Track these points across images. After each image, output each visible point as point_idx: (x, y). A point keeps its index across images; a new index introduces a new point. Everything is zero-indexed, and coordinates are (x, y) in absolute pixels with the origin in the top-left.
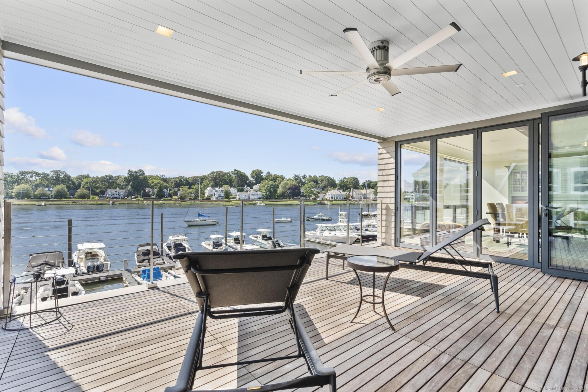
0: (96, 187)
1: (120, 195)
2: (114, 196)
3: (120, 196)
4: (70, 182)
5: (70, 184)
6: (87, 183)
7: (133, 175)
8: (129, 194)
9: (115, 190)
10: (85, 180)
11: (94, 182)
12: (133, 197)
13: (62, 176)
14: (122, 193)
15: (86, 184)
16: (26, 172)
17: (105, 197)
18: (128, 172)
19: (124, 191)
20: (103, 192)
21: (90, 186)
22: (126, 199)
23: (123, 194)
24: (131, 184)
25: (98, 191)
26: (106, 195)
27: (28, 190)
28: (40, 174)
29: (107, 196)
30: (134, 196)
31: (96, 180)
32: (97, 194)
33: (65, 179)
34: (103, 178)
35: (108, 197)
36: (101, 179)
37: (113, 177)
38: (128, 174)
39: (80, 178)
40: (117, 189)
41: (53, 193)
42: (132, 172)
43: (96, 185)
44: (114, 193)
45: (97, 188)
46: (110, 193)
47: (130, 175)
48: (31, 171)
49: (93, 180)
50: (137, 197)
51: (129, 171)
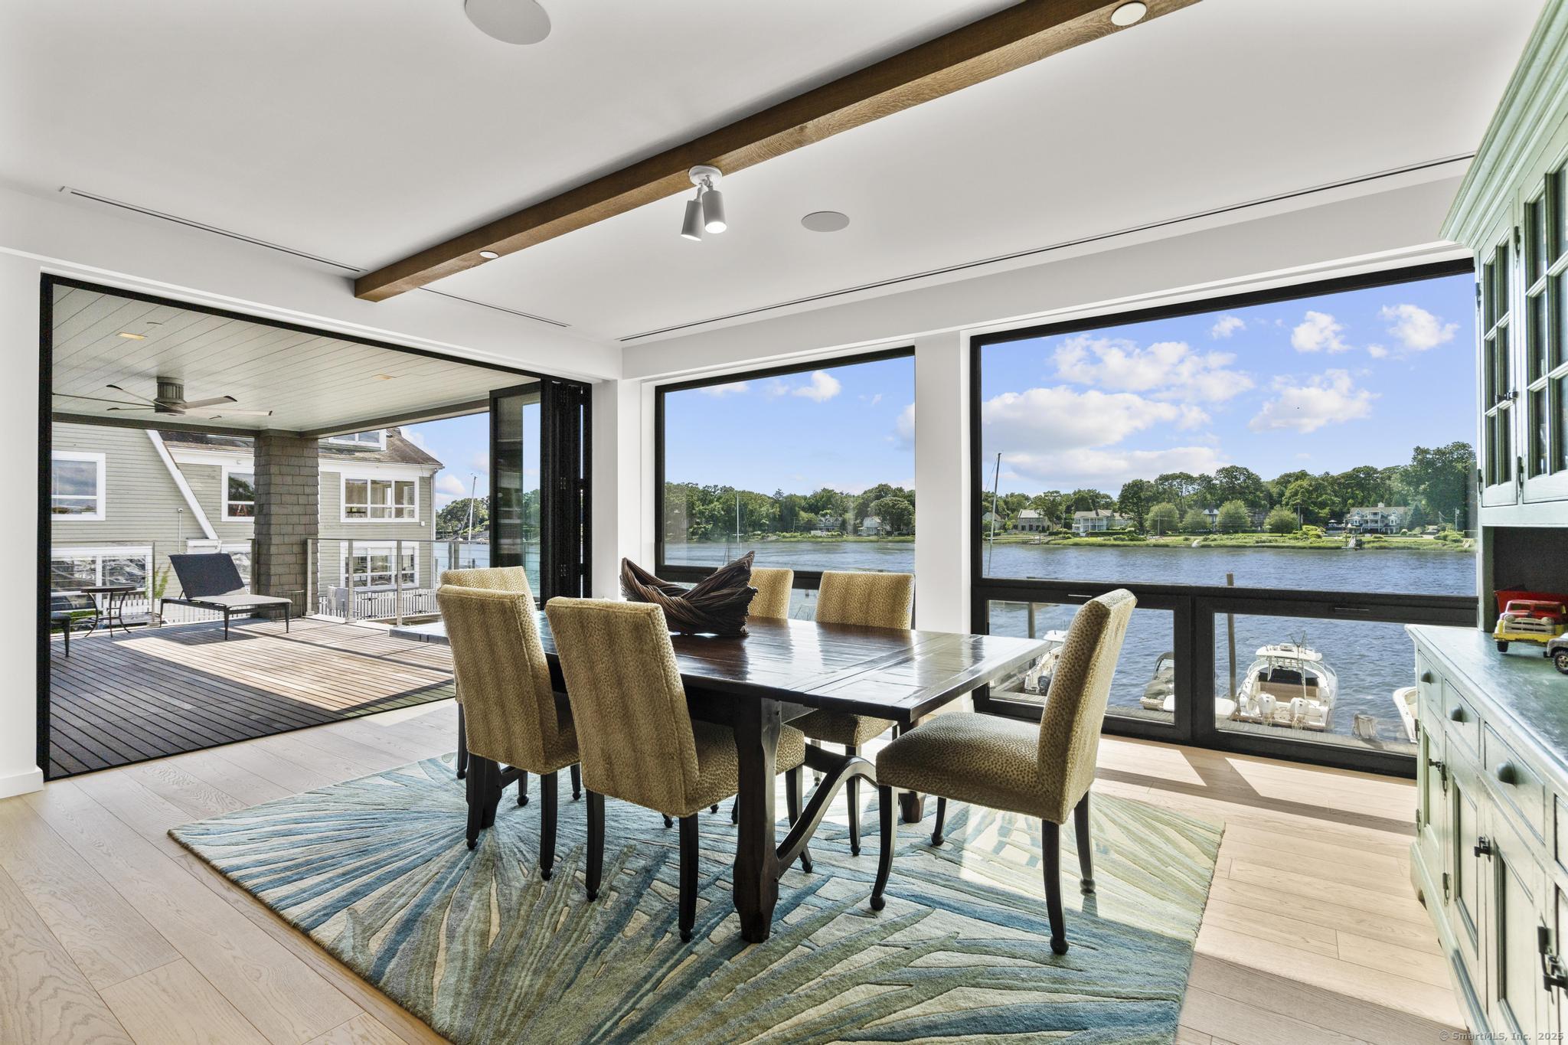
0: (1320, 503)
1: (1386, 522)
2: (1370, 525)
3: (1387, 525)
4: (1258, 493)
5: (1259, 497)
6: (1296, 494)
7: (1430, 463)
8: (1419, 521)
9: (1374, 510)
10: (1292, 487)
11: (1316, 489)
12: (1431, 528)
13: (1242, 478)
14: (1392, 518)
15: (1293, 496)
16: (1172, 475)
17: (1344, 529)
18: (1412, 453)
19: (1401, 510)
20: (1339, 516)
21: (1303, 501)
22: (1404, 533)
23: (1398, 522)
24: (1425, 490)
25: (1325, 512)
26: (1347, 523)
27: (1170, 514)
28: (1196, 479)
29: (1349, 526)
30: (1435, 527)
31: (1320, 484)
32: (1321, 521)
33: (1248, 487)
34: (1347, 476)
35: (1351, 530)
36: (1343, 481)
37: (1375, 471)
38: (1414, 458)
39: (1285, 480)
40: (1381, 505)
41: (1218, 520)
42: (1426, 452)
43: (1321, 496)
44: (1370, 517)
45: (1323, 505)
46: (1356, 518)
47: (1421, 462)
48: (1177, 472)
49: (1310, 486)
50: (1444, 529)
51: (1418, 449)
